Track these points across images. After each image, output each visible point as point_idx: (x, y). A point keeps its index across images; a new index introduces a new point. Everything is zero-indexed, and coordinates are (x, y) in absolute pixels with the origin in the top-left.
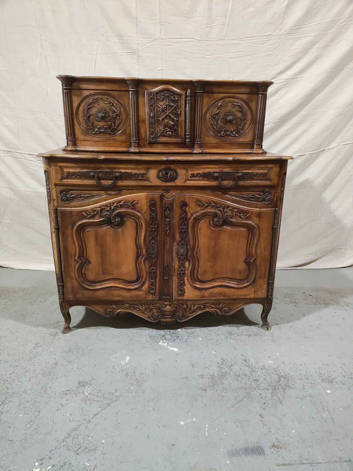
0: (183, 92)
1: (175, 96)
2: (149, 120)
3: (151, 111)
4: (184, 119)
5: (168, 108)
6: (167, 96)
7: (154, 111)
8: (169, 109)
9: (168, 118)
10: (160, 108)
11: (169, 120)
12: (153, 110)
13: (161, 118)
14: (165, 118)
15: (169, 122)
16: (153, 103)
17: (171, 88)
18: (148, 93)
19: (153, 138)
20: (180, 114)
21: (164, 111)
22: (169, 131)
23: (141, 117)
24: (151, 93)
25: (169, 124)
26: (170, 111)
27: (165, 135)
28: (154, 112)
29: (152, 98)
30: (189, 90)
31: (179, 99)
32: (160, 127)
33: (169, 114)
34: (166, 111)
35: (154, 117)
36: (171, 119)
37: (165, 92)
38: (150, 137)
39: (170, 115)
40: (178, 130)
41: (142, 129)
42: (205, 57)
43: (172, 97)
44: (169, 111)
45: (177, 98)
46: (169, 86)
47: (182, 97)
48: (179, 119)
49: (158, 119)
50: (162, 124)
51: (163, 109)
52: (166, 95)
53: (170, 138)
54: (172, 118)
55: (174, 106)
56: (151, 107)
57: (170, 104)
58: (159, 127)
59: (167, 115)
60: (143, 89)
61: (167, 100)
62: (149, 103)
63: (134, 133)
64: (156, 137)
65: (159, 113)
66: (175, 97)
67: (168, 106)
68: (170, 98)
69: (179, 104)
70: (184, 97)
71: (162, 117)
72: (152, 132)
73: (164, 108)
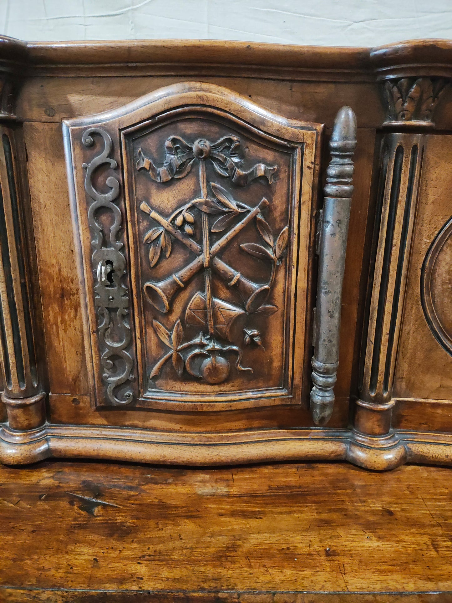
0: (303, 128)
1: (253, 150)
2: (94, 293)
3: (105, 243)
4: (303, 284)
5: (205, 226)
6: (201, 152)
7: (119, 244)
8: (211, 233)
9: (208, 283)
10: (156, 223)
11: (215, 293)
12: (111, 237)
13: (161, 284)
14: (187, 283)
15: (213, 305)
16: (110, 195)
17: (229, 103)
18: (76, 136)
19: (119, 387)
20: (280, 258)
21: (184, 246)
22: (213, 352)
23: (53, 271)
24: (93, 134)
25: (215, 316)
26: (222, 242)
27: (192, 372)
28: (122, 249)
29: (104, 166)
30: (350, 113)
31: (275, 175)
32: (162, 328)
33: (211, 259)
34: (196, 246)
35: (125, 278)
36: (228, 288)
37: (190, 128)
38: (103, 382)
39: (221, 265)
40: (266, 344)
41: (62, 333)
42: (349, 25)
43: (236, 160)
44: (211, 244)
45: (262, 166)
46: (213, 87)
47: (298, 156)
48: (274, 285)
49: (148, 287)
50: (170, 311)
51: (178, 234)
52: (196, 145)
53: (216, 388)
54: (233, 282)
55: (243, 215)
56: (104, 218)
57: (220, 202)
58: (156, 331)
59: (201, 269)
60: (51, 111)
61: (202, 180)
62: (88, 199)
63: (12, 360)
64: (135, 380)
65: (155, 253)
66: (249, 162)
67: (205, 219)
68: (221, 163)
69: (279, 202)
70: (310, 155)
71: (169, 280)
72: (115, 356)
73: (181, 228)
